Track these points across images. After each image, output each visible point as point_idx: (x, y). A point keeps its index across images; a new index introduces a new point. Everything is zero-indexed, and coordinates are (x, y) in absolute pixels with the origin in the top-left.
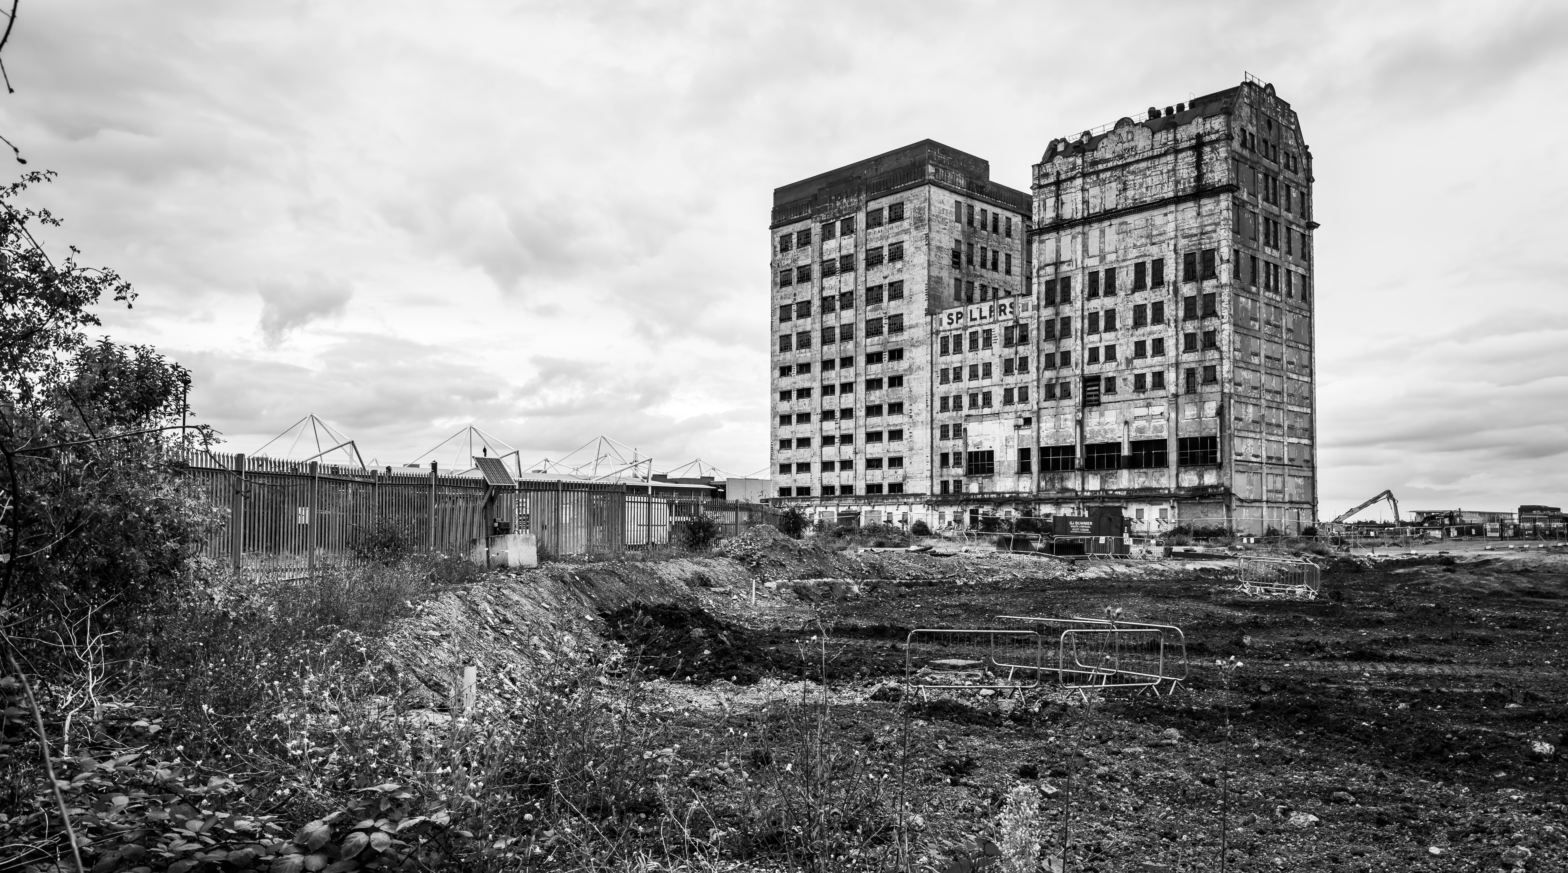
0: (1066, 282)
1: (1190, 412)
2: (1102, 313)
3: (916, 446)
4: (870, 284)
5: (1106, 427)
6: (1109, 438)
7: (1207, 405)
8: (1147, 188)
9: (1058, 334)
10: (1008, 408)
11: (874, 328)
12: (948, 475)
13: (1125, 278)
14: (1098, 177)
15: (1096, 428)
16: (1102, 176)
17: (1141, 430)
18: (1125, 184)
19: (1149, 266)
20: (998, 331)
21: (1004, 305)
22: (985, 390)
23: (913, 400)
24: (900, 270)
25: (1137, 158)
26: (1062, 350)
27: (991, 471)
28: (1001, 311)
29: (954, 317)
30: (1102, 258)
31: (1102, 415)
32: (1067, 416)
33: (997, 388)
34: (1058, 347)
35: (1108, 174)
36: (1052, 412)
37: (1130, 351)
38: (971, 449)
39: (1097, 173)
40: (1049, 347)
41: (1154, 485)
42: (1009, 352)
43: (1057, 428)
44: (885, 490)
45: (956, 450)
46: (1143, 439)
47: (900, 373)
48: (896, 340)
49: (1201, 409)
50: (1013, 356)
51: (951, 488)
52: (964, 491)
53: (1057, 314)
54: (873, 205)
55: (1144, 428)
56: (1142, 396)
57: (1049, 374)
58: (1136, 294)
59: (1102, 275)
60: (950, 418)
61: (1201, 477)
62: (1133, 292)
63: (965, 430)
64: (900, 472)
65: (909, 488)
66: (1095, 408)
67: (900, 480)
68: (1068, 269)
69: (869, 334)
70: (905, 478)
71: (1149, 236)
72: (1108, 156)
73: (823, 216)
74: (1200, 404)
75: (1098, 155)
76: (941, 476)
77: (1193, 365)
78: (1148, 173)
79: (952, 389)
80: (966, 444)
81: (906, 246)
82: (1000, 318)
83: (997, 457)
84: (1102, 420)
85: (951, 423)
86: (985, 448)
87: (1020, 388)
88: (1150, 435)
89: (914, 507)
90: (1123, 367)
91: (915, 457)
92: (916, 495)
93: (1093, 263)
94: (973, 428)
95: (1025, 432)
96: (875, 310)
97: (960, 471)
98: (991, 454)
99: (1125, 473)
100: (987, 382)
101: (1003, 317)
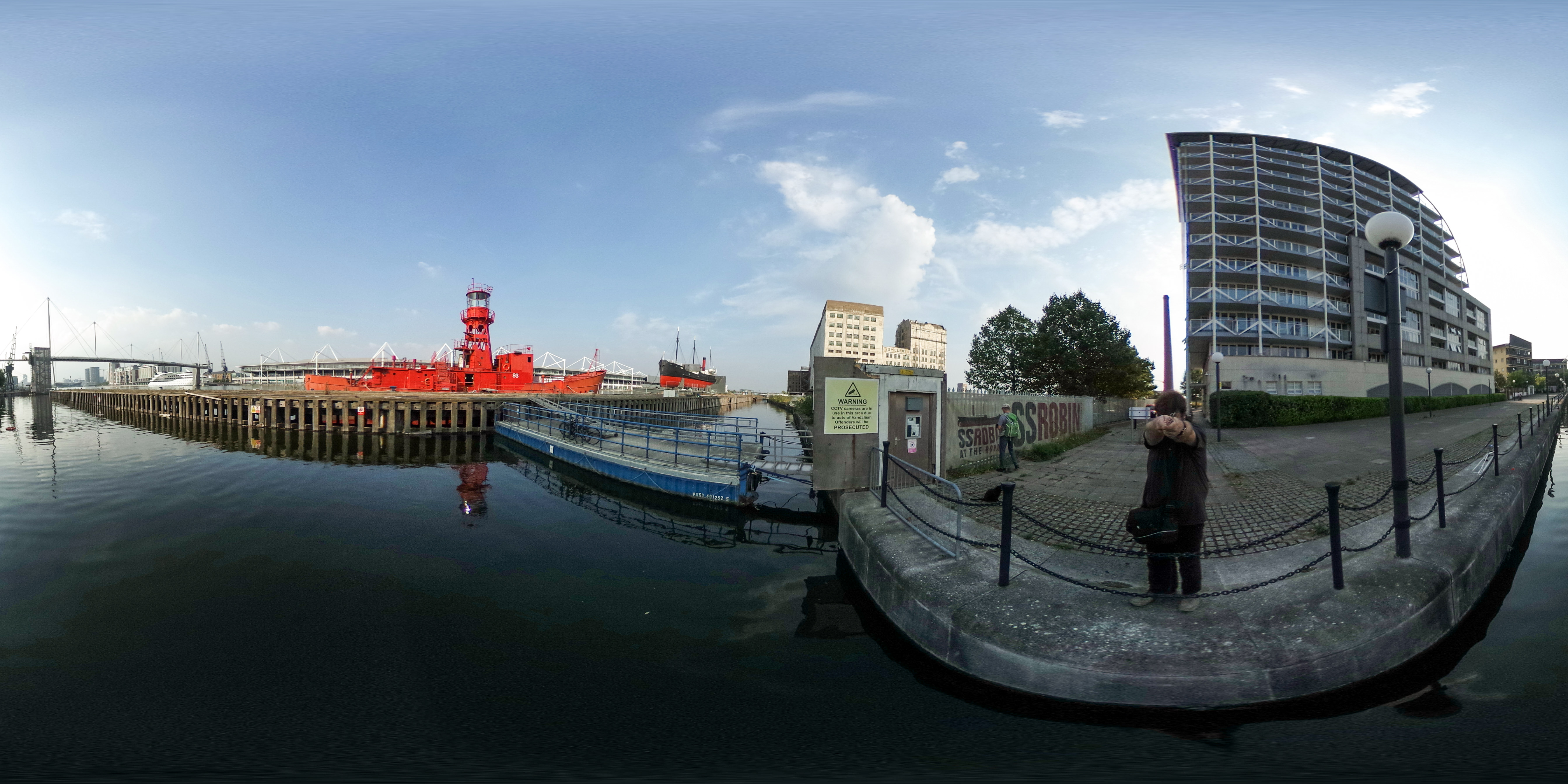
2: (925, 358)
4: (864, 335)
11: (865, 346)
13: (929, 353)
18: (929, 335)
20: (902, 355)
21: (903, 350)
24: (874, 334)
26: (917, 363)
29: (890, 349)
30: (925, 348)
40: (914, 362)
42: (904, 361)
48: (872, 351)
53: (916, 356)
54: (865, 315)
59: (925, 351)
68: (918, 347)
69: (863, 347)
72: (927, 329)
73: (848, 313)
78: (933, 335)
96: (866, 341)
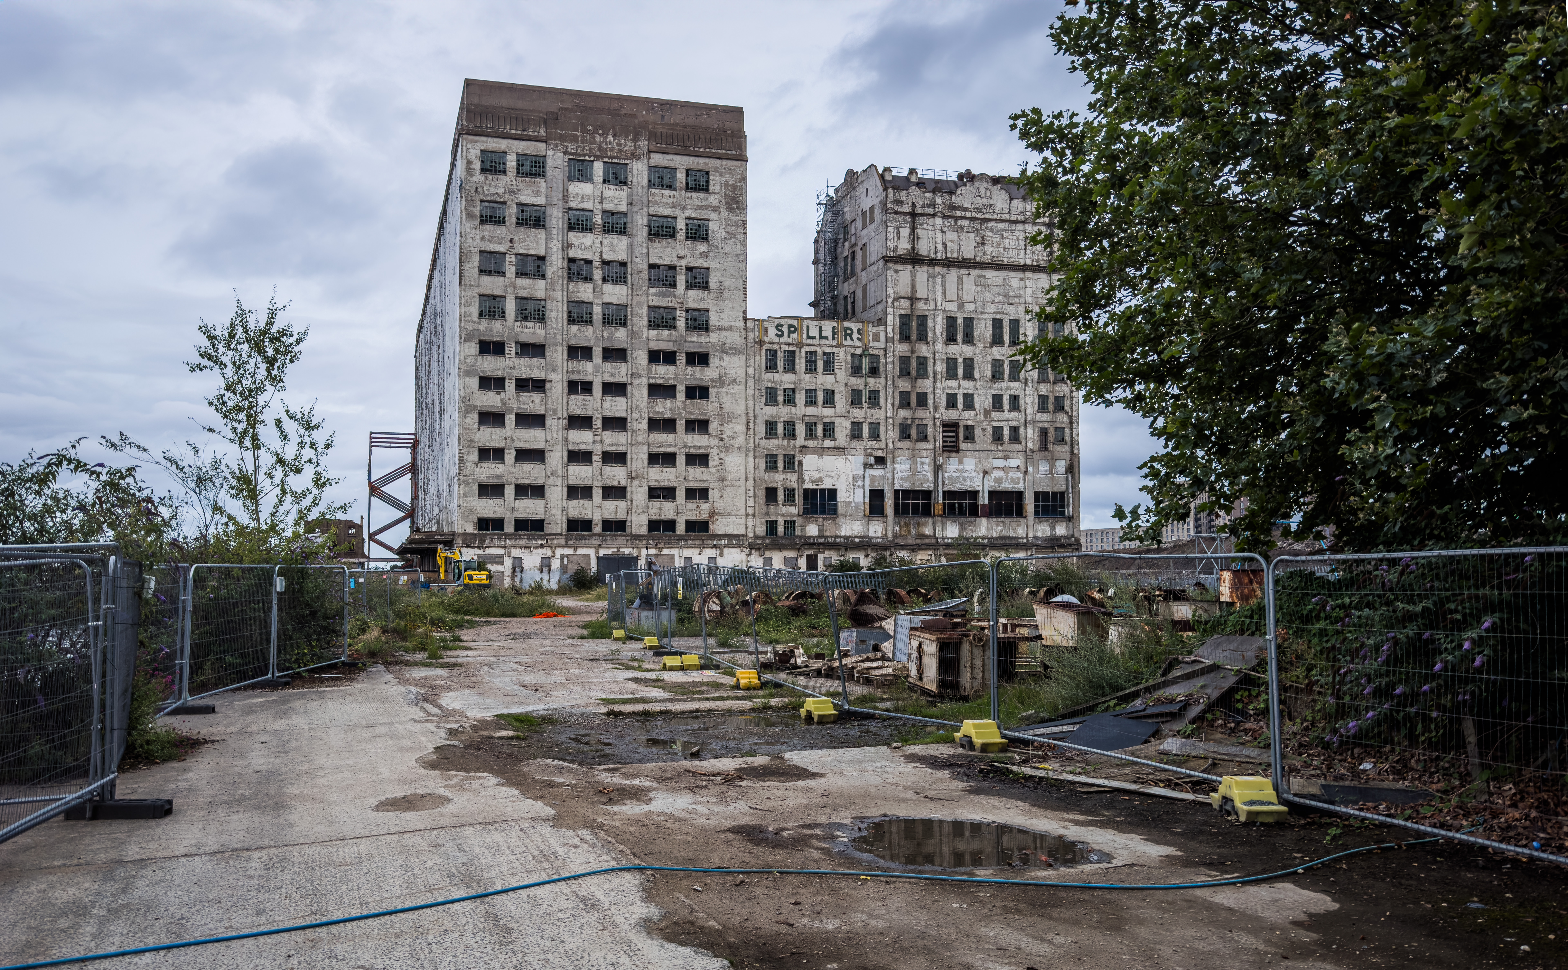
0: (923, 320)
1: (1044, 467)
2: (960, 360)
3: (730, 477)
4: (654, 260)
5: (965, 475)
6: (968, 486)
7: (1058, 463)
8: (1004, 249)
9: (913, 372)
10: (855, 444)
11: (662, 318)
12: (777, 514)
13: (983, 330)
14: (956, 222)
15: (955, 475)
16: (960, 222)
17: (999, 480)
18: (983, 238)
19: (1006, 324)
20: (842, 356)
21: (850, 329)
22: (827, 420)
23: (725, 418)
24: (703, 254)
25: (995, 217)
26: (920, 390)
27: (835, 511)
28: (846, 335)
29: (785, 329)
30: (961, 306)
31: (961, 462)
32: (924, 460)
33: (842, 420)
34: (913, 387)
35: (967, 223)
36: (907, 453)
37: (989, 403)
38: (808, 485)
39: (956, 218)
40: (904, 385)
41: (1012, 534)
42: (856, 382)
43: (914, 471)
44: (681, 529)
45: (788, 485)
46: (1001, 489)
47: (704, 383)
48: (698, 340)
49: (1053, 466)
50: (861, 388)
51: (781, 529)
52: (798, 532)
53: (913, 352)
54: (658, 159)
55: (1002, 478)
56: (1000, 448)
57: (903, 413)
58: (994, 349)
59: (960, 322)
60: (778, 446)
61: (1053, 528)
62: (991, 346)
63: (800, 463)
64: (705, 506)
65: (719, 527)
66: (954, 454)
67: (704, 516)
68: (925, 307)
69: (652, 325)
70: (713, 514)
71: (1006, 296)
72: (966, 205)
73: (571, 147)
74: (1052, 461)
75: (957, 200)
76: (767, 514)
77: (1046, 425)
78: (1005, 235)
79: (782, 413)
80: (801, 479)
81: (713, 226)
82: (845, 343)
83: (841, 497)
84: (961, 467)
85: (781, 453)
86: (827, 485)
87: (870, 423)
88: (1007, 486)
89: (726, 550)
90: (981, 417)
91: (728, 490)
92: (730, 537)
93: (952, 307)
94: (810, 462)
95: (878, 472)
96: (664, 295)
97: (793, 510)
98: (833, 493)
99: (984, 521)
100: (828, 411)
101: (848, 342)
